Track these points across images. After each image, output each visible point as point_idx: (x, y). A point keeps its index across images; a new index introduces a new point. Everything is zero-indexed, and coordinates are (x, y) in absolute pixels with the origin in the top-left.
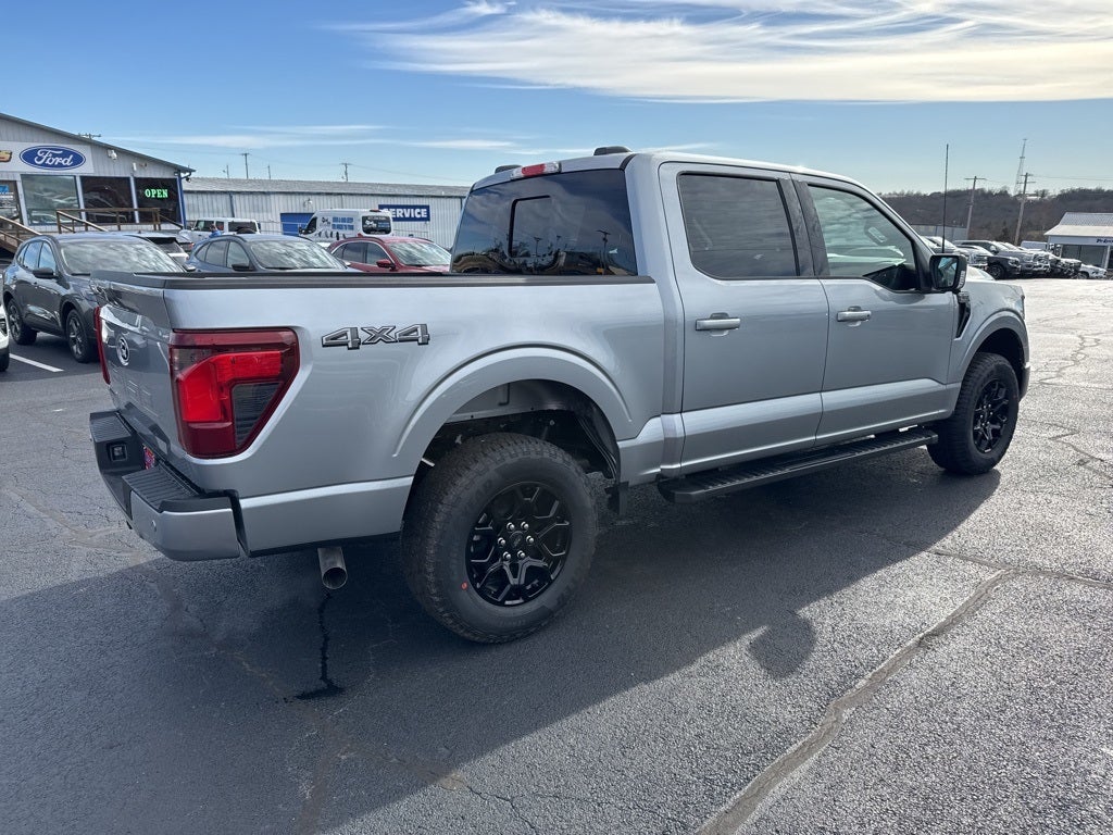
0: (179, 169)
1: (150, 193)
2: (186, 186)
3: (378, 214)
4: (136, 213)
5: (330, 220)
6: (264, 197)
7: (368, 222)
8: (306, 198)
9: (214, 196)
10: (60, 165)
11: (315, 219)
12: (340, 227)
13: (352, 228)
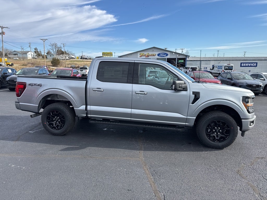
0: (186, 56)
1: (180, 61)
2: (187, 59)
3: (229, 65)
4: (176, 65)
5: (217, 67)
6: (209, 61)
7: (226, 67)
8: (220, 61)
9: (197, 61)
10: (164, 56)
11: (214, 67)
12: (219, 68)
13: (222, 69)
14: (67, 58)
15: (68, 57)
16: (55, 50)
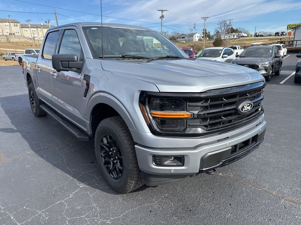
14: (235, 37)
15: (237, 36)
16: (223, 29)
